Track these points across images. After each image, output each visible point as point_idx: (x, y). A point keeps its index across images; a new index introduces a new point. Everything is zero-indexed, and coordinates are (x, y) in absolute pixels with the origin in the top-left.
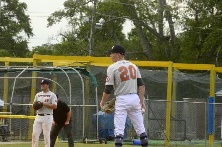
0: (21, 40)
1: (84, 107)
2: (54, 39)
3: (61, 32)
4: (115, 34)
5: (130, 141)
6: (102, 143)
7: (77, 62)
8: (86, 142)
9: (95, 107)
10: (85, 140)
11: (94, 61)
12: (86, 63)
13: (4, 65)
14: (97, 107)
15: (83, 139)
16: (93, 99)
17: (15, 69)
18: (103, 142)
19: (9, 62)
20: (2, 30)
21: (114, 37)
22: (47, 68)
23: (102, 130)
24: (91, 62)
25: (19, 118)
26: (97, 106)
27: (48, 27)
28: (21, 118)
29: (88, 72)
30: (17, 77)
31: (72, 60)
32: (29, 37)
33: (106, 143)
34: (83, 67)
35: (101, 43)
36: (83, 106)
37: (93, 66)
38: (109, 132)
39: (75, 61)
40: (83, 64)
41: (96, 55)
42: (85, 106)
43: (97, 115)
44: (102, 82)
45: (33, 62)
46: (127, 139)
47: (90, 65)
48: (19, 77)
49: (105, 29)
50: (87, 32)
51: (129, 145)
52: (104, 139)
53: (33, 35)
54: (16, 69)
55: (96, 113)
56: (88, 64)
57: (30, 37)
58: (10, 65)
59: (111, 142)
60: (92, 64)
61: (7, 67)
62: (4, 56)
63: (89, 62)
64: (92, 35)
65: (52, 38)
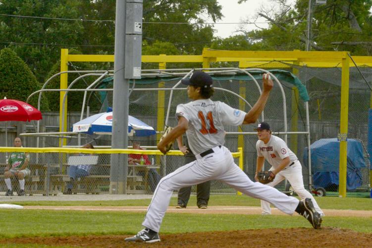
0: (202, 25)
1: (286, 135)
2: (251, 23)
3: (261, 11)
4: (352, 13)
5: (367, 191)
6: (318, 195)
7: (275, 61)
8: (291, 194)
9: (306, 135)
10: (289, 190)
11: (305, 58)
12: (292, 63)
13: (158, 69)
14: (309, 135)
15: (285, 189)
16: (302, 122)
17: (172, 75)
18: (319, 194)
19: (165, 63)
20: (171, 9)
21: (351, 17)
22: (224, 71)
23: (319, 173)
24: (300, 60)
25: (177, 154)
26: (308, 134)
27: (240, 3)
28: (180, 155)
29: (293, 78)
30: (174, 88)
31: (266, 57)
32: (215, 22)
33: (324, 195)
34: (284, 69)
35: (327, 29)
36: (285, 134)
37: (306, 67)
38: (331, 175)
39: (272, 59)
40: (284, 63)
41: (319, 48)
42: (288, 135)
43: (309, 149)
44: (330, 94)
46: (362, 189)
47: (299, 66)
48: (178, 87)
49: (335, 3)
50: (305, 10)
51: (364, 197)
52: (320, 187)
53: (222, 17)
54: (174, 73)
55: (307, 146)
56: (295, 64)
57: (216, 21)
58: (167, 68)
59: (334, 193)
60: (301, 64)
61: (162, 71)
62: (157, 53)
63: (296, 59)
64: (311, 14)
65: (247, 20)
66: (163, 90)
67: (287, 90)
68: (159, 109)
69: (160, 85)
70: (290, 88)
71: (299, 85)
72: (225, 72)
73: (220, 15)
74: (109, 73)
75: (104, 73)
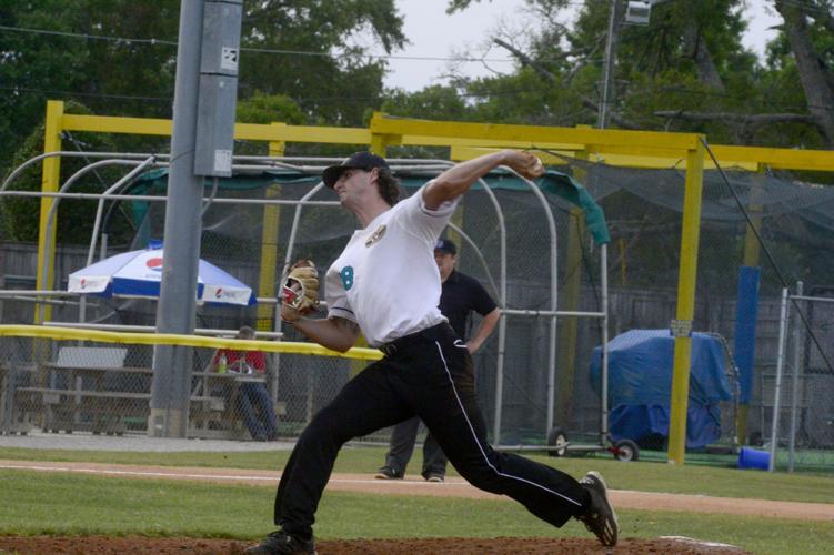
0: (359, 60)
1: (555, 320)
2: (473, 60)
3: (499, 34)
4: (703, 46)
5: (730, 452)
6: (621, 457)
7: (535, 148)
8: (561, 452)
9: (600, 320)
10: (555, 444)
11: (602, 146)
12: (572, 155)
13: (267, 155)
14: (606, 321)
15: (547, 441)
16: (591, 288)
17: (301, 171)
18: (624, 454)
19: (283, 144)
20: (290, 19)
21: (701, 55)
22: (418, 167)
23: (623, 407)
24: (590, 148)
25: (307, 352)
26: (603, 318)
27: (450, 11)
28: (312, 355)
29: (575, 188)
30: (304, 200)
31: (514, 139)
32: (389, 52)
33: (635, 458)
34: (555, 167)
35: (647, 79)
36: (553, 316)
37: (602, 165)
38: (651, 414)
39: (529, 145)
40: (556, 155)
41: (627, 122)
42: (559, 317)
43: (606, 351)
44: (647, 229)
45: (369, 146)
46: (719, 446)
47: (587, 162)
48: (312, 199)
49: (666, 23)
50: (597, 35)
51: (723, 466)
52: (624, 440)
53: (405, 44)
54: (305, 168)
55: (601, 343)
56: (580, 156)
57: (392, 51)
58: (286, 154)
59: (656, 454)
60: (593, 158)
61: (275, 161)
62: (265, 121)
63: (582, 147)
64: (613, 45)
65: (467, 54)
66: (275, 204)
67: (561, 215)
68: (264, 247)
69: (269, 192)
70: (567, 212)
71: (588, 205)
72: (421, 170)
73: (400, 38)
74: (156, 159)
75: (144, 159)
